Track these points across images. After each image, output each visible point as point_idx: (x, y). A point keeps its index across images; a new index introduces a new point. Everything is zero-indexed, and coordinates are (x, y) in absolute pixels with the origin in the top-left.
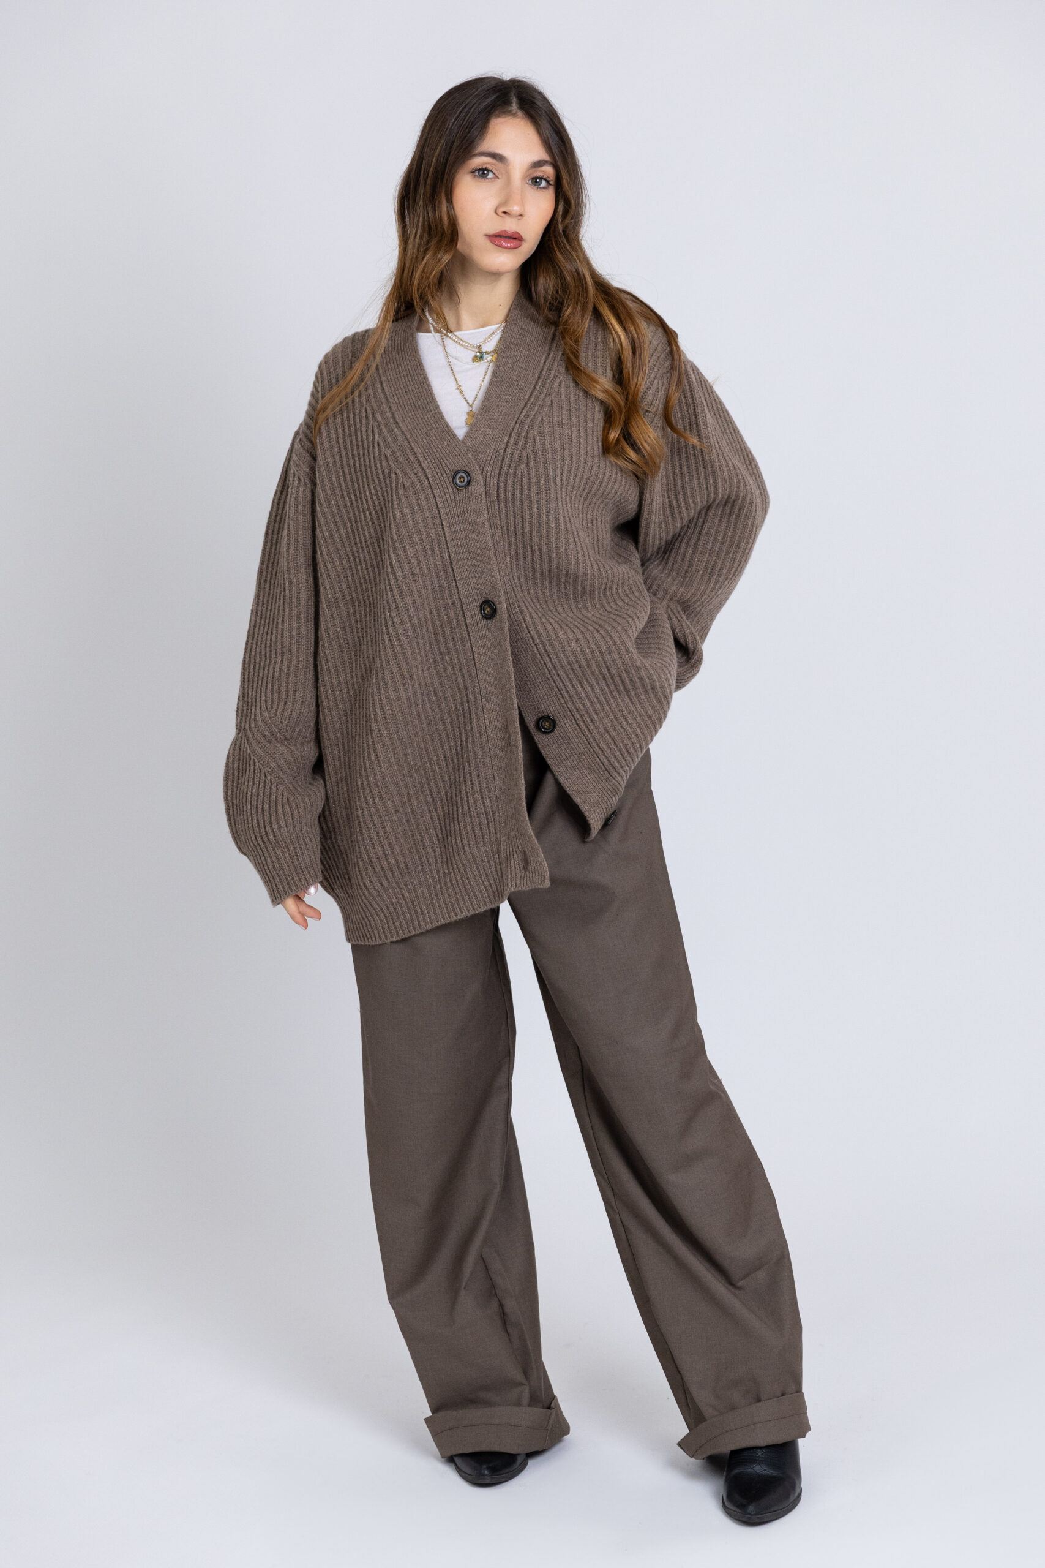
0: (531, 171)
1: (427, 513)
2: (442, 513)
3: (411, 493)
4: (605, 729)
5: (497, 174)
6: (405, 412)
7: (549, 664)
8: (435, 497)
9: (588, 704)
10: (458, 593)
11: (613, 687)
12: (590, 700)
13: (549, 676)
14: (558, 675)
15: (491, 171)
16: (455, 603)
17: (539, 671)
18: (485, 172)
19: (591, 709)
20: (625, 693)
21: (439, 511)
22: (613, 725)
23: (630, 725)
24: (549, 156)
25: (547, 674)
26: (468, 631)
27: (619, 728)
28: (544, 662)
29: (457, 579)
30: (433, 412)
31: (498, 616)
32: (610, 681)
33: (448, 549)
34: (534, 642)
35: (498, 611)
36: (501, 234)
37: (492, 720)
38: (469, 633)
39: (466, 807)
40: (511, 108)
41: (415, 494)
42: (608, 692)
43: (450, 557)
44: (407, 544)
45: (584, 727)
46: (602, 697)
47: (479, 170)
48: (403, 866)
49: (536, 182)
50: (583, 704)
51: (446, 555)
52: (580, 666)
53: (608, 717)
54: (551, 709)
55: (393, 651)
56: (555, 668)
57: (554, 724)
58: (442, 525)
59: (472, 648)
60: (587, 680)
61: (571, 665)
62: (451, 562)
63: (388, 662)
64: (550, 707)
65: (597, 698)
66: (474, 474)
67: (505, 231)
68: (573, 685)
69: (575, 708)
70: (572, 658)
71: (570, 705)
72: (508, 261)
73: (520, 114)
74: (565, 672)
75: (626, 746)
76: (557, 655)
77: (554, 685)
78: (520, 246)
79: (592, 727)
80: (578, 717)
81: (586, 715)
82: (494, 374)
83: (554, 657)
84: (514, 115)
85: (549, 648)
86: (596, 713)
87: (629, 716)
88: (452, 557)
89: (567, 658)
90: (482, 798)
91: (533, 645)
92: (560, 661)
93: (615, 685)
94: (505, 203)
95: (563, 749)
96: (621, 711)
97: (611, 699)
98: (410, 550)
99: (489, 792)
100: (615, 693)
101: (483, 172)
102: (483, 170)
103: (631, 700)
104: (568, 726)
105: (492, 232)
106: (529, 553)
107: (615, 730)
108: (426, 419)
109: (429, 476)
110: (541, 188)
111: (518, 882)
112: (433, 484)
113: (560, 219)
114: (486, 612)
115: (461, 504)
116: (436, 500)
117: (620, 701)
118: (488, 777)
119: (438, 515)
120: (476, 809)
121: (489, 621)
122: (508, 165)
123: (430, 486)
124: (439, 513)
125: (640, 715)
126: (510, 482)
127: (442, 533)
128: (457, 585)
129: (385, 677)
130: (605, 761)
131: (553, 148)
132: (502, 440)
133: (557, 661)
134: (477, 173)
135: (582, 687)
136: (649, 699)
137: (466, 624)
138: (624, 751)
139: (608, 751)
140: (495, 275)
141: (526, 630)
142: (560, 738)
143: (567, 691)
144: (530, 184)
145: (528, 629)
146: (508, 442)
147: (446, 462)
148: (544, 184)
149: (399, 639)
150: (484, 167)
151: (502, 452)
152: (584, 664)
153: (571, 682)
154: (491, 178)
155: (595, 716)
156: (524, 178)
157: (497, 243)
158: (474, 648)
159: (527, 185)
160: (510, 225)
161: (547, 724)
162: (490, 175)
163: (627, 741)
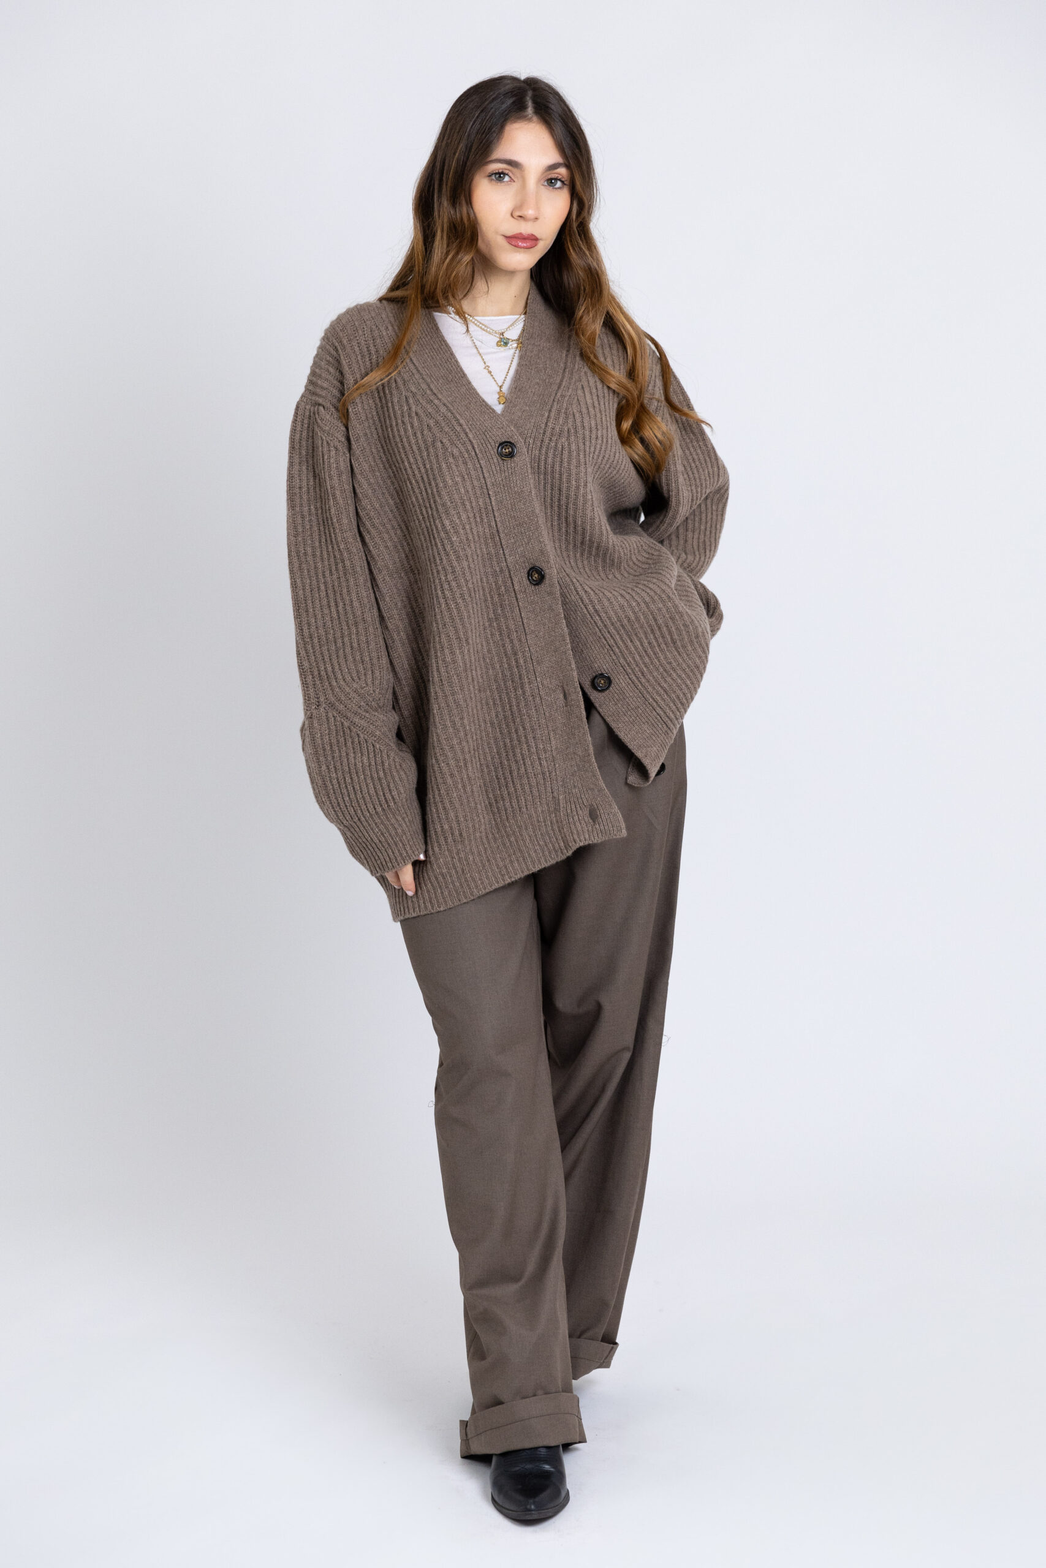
0: (546, 174)
1: (476, 483)
2: (488, 483)
3: (460, 462)
4: (656, 681)
5: (513, 177)
7: (599, 623)
8: (481, 467)
9: (637, 658)
10: (506, 560)
11: (661, 640)
12: (639, 653)
13: (600, 635)
14: (609, 632)
15: (507, 175)
16: (503, 570)
17: (590, 631)
18: (502, 176)
19: (641, 662)
20: (672, 645)
21: (485, 481)
22: (663, 677)
23: (680, 676)
24: (563, 158)
25: (598, 633)
26: (516, 597)
27: (669, 679)
28: (594, 622)
29: (504, 547)
31: (547, 581)
32: (658, 633)
33: (495, 518)
34: (583, 603)
35: (547, 576)
36: (516, 236)
37: (545, 683)
38: (517, 600)
39: (523, 769)
40: (526, 114)
41: (464, 463)
42: (656, 645)
43: (496, 526)
44: (461, 510)
45: (636, 681)
46: (650, 650)
47: (496, 174)
48: (457, 833)
49: (551, 182)
50: (634, 658)
51: (493, 524)
52: (629, 620)
53: (657, 669)
54: (604, 667)
55: (450, 614)
56: (605, 626)
57: (609, 681)
58: (489, 494)
59: (521, 614)
60: (636, 635)
61: (620, 621)
62: (498, 531)
63: (445, 625)
64: (603, 664)
65: (645, 651)
66: (518, 445)
67: (521, 234)
68: (623, 641)
69: (627, 663)
70: (620, 613)
71: (622, 660)
72: (524, 260)
73: (535, 118)
74: (615, 628)
75: (678, 697)
76: (606, 613)
77: (605, 642)
78: (536, 245)
79: (643, 680)
80: (630, 671)
81: (637, 669)
82: (521, 358)
83: (604, 615)
84: (530, 120)
85: (598, 607)
86: (646, 666)
87: (678, 668)
88: (499, 526)
89: (616, 613)
90: (539, 759)
91: (582, 606)
92: (609, 618)
93: (663, 637)
94: (520, 206)
95: (620, 706)
96: (670, 663)
97: (659, 652)
98: (464, 517)
99: (545, 753)
100: (663, 646)
101: (499, 176)
102: (500, 174)
103: (678, 652)
104: (621, 681)
105: (509, 234)
106: (564, 524)
107: (666, 681)
109: (476, 447)
110: (556, 188)
111: (587, 836)
113: (574, 217)
114: (534, 578)
115: (507, 474)
116: (482, 471)
117: (668, 654)
118: (544, 738)
119: (485, 485)
120: (533, 770)
121: (537, 587)
122: (524, 171)
123: (477, 456)
124: (486, 483)
125: (688, 666)
126: (550, 455)
127: (489, 501)
128: (504, 553)
129: (442, 640)
130: (661, 713)
131: (566, 151)
132: (543, 416)
133: (607, 619)
134: (493, 177)
135: (631, 641)
136: (694, 649)
137: (514, 590)
138: (677, 701)
139: (663, 703)
140: (511, 273)
141: (575, 592)
142: (616, 695)
143: (618, 648)
144: (545, 186)
145: (577, 591)
146: (549, 417)
147: (490, 434)
148: (559, 184)
149: (456, 603)
150: (500, 171)
151: (543, 426)
152: (633, 618)
153: (621, 638)
154: (507, 182)
155: (645, 669)
156: (539, 180)
157: (513, 243)
158: (523, 614)
159: (542, 187)
160: (526, 228)
161: (601, 682)
162: (507, 179)
163: (678, 692)
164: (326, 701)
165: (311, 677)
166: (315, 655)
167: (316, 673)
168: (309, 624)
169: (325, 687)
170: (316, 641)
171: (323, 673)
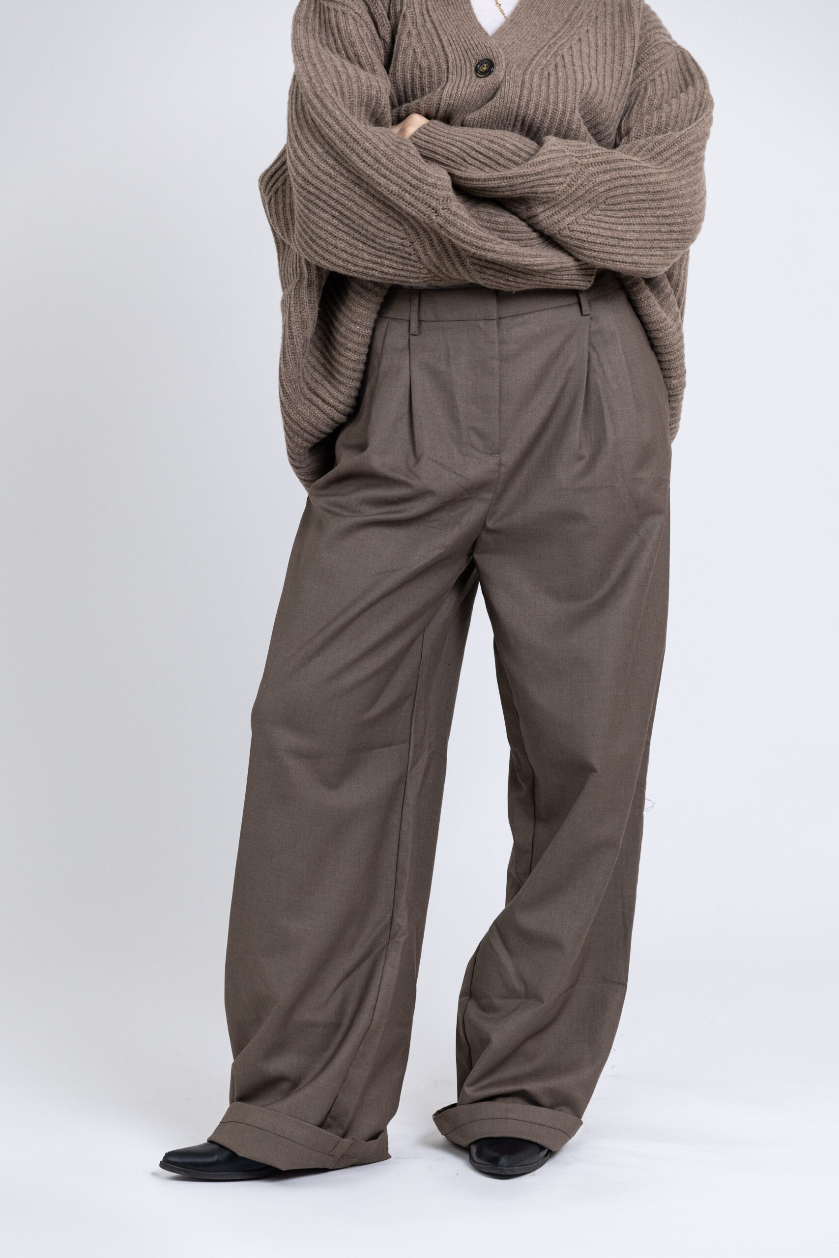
6: (437, 5)
30: (466, 11)
41: (430, 76)
66: (499, 66)
108: (459, 15)
109: (450, 61)
112: (451, 69)
123: (448, 70)
147: (473, 51)
164: (438, 201)
165: (407, 195)
166: (393, 174)
167: (408, 188)
168: (366, 151)
169: (426, 191)
170: (384, 160)
171: (414, 182)
